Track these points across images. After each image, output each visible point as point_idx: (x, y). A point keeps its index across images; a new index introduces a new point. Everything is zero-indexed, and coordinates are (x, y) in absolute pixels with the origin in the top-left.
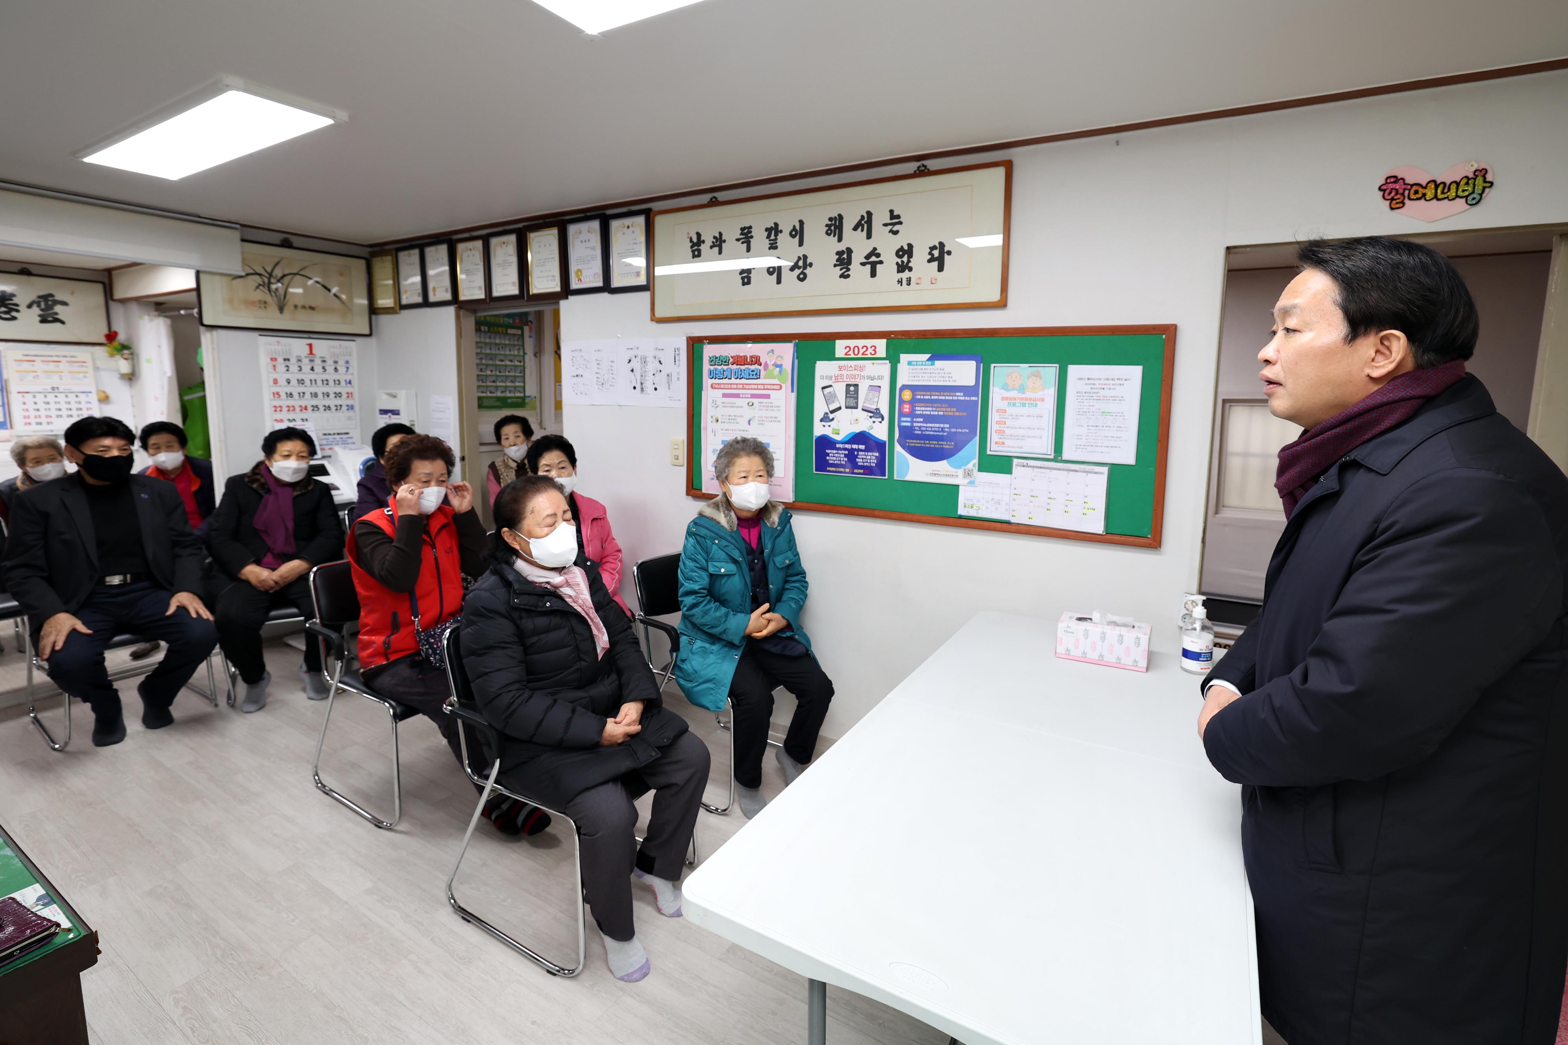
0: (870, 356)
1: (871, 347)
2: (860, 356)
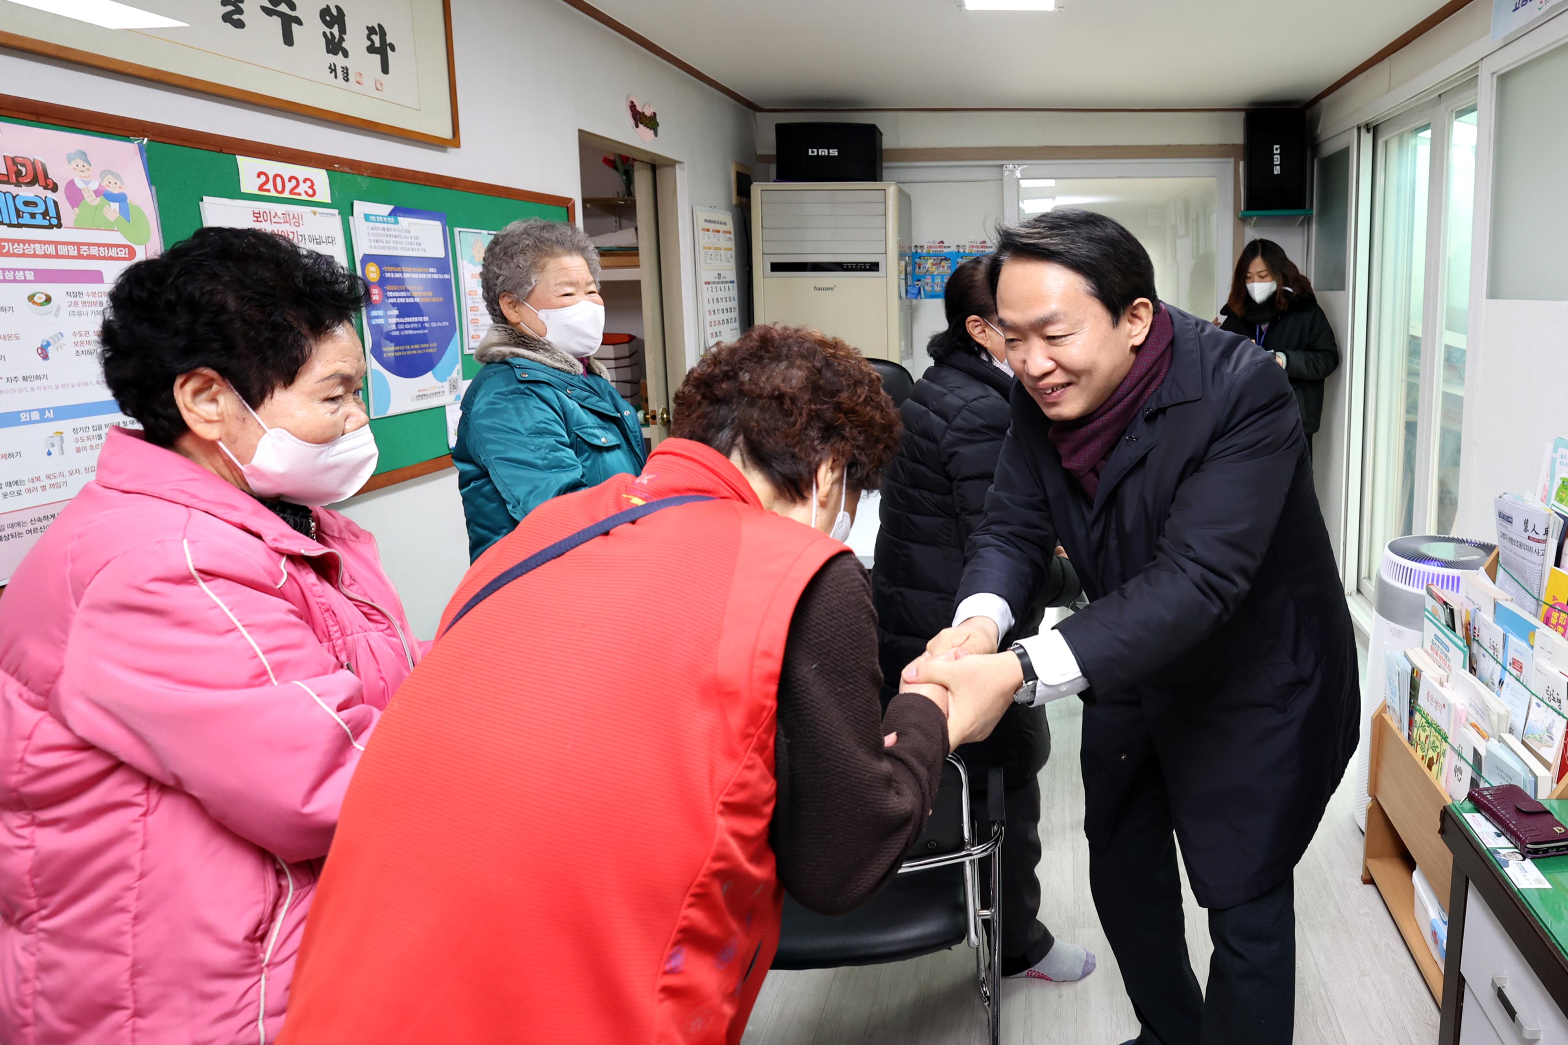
0: (304, 197)
1: (305, 181)
2: (286, 195)
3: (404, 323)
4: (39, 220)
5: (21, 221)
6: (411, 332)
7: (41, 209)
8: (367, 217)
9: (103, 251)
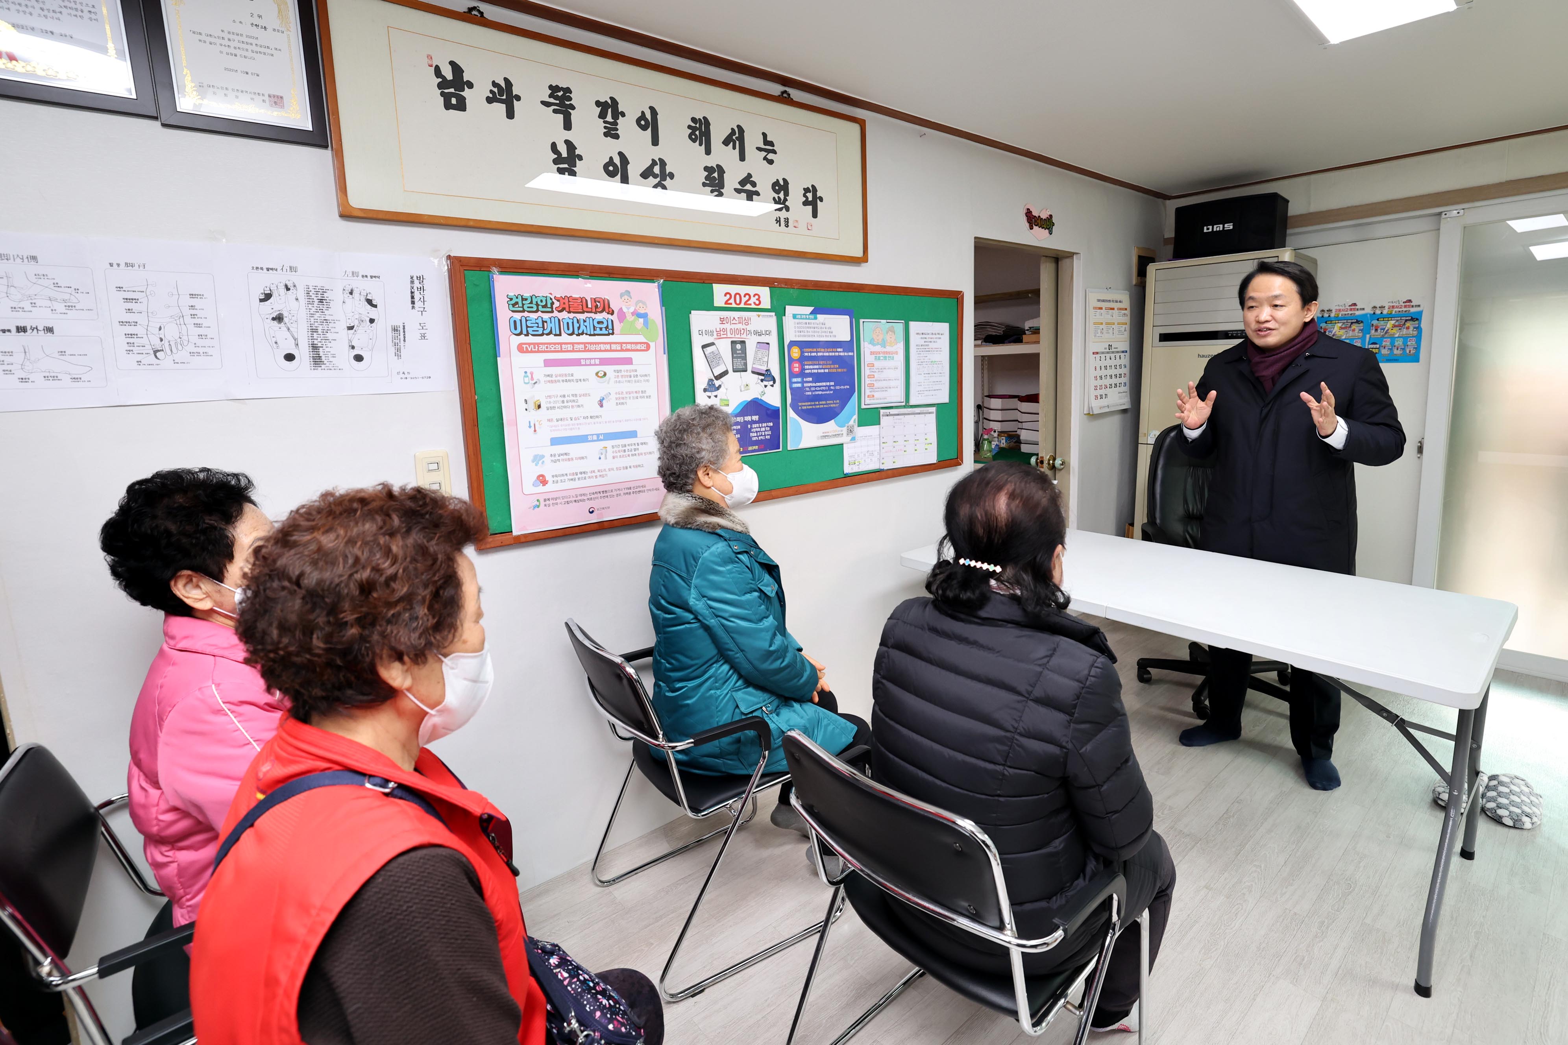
0: (753, 306)
1: (754, 296)
2: (742, 305)
3: (816, 387)
4: (604, 331)
5: (596, 332)
6: (820, 393)
7: (605, 325)
8: (794, 317)
9: (634, 347)
